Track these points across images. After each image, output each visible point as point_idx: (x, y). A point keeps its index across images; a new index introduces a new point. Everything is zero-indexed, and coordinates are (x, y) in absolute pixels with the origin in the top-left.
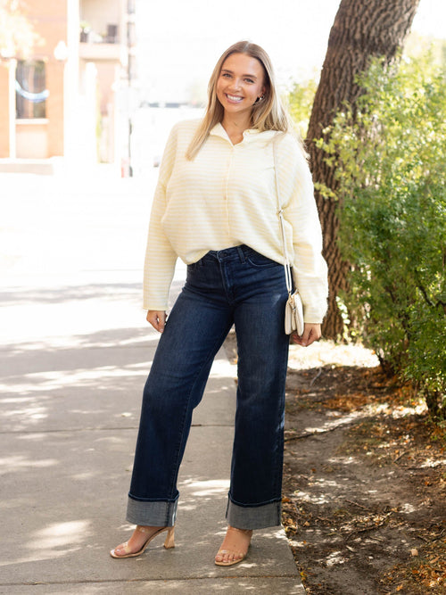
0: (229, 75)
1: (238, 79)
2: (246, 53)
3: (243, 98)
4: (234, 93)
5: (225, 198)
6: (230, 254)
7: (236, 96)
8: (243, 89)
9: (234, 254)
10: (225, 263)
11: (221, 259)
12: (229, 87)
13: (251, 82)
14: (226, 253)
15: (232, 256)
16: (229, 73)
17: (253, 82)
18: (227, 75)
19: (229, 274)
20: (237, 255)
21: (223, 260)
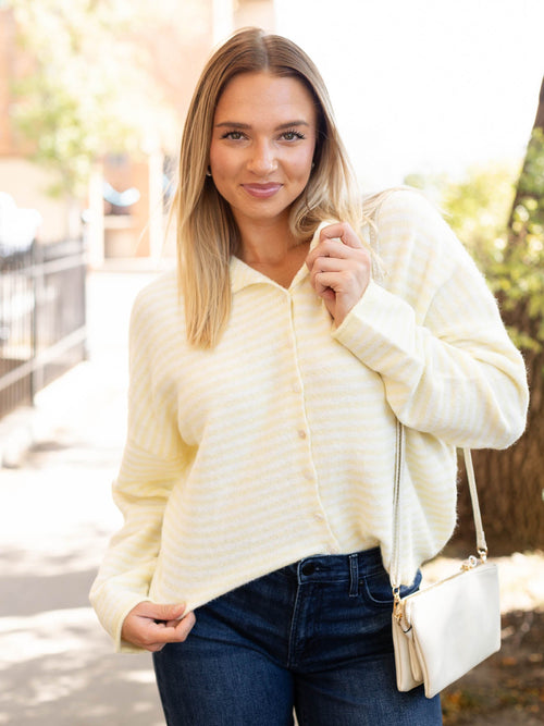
0: (238, 132)
2: (266, 70)
6: (328, 569)
8: (281, 164)
9: (338, 571)
10: (312, 587)
11: (304, 577)
12: (249, 167)
13: (295, 137)
14: (320, 565)
15: (333, 574)
16: (238, 130)
17: (300, 137)
18: (232, 134)
19: (312, 611)
20: (345, 574)
21: (309, 579)
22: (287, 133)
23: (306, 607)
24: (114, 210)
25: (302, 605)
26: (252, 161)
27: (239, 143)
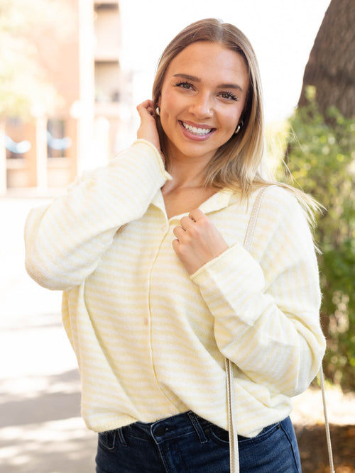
1: (207, 93)
3: (213, 130)
4: (199, 120)
5: (146, 323)
7: (203, 127)
8: (216, 114)
9: (184, 427)
10: (168, 444)
11: (159, 438)
12: (191, 110)
13: (230, 98)
14: (167, 426)
15: (180, 430)
16: (189, 82)
17: (234, 98)
18: (184, 84)
19: (177, 462)
20: (189, 428)
21: (163, 439)
22: (225, 93)
23: (171, 460)
24: (12, 155)
25: (167, 460)
26: (194, 106)
27: (187, 92)
